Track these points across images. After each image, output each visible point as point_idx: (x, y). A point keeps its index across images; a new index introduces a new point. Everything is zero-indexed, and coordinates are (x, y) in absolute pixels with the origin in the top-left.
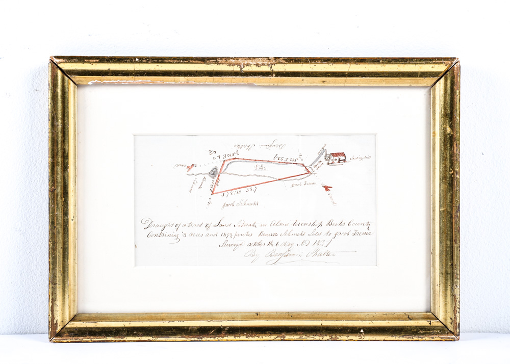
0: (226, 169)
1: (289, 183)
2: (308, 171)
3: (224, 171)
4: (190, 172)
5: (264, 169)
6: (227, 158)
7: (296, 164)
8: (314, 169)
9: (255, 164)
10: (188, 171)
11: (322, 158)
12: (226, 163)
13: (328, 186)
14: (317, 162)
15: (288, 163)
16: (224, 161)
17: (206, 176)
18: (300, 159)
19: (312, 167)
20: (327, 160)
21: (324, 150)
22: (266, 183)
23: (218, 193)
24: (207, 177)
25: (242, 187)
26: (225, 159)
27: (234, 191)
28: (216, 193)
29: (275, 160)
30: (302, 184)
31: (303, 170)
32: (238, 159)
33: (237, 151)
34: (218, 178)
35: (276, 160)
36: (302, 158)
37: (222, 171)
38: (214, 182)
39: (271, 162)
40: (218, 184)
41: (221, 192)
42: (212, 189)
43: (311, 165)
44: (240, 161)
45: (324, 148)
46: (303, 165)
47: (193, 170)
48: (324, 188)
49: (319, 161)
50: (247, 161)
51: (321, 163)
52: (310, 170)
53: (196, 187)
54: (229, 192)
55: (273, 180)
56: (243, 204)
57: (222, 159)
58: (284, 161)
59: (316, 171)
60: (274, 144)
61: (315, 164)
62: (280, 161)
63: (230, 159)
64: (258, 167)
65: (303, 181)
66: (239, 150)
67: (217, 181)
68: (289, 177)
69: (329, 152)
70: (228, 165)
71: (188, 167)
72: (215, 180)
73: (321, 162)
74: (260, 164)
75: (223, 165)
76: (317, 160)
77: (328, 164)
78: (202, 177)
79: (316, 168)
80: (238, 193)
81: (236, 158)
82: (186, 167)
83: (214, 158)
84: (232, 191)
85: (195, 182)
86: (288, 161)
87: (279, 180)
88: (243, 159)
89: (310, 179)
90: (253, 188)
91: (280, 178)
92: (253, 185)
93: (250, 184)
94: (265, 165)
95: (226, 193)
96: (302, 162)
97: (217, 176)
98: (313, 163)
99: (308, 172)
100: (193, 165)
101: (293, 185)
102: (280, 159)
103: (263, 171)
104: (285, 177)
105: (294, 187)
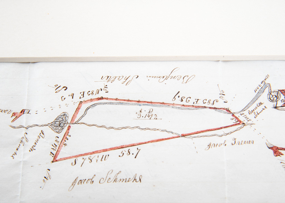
0: (82, 116)
1: (202, 141)
2: (239, 120)
3: (79, 120)
4: (16, 123)
5: (154, 117)
6: (87, 97)
7: (215, 108)
8: (248, 116)
9: (137, 108)
10: (13, 121)
11: (264, 98)
12: (84, 107)
13: (279, 146)
14: (254, 105)
15: (199, 107)
16: (81, 102)
17: (44, 129)
18: (221, 101)
19: (246, 113)
20: (272, 101)
21: (265, 85)
22: (158, 141)
23: (65, 159)
24: (48, 130)
25: (111, 149)
26: (82, 100)
27: (96, 155)
28: (61, 160)
29: (175, 102)
30: (228, 144)
31: (228, 120)
32: (107, 99)
33: (106, 87)
34: (67, 133)
35: (178, 101)
36: (225, 98)
37: (76, 120)
38: (60, 140)
39: (168, 105)
40: (67, 142)
41: (70, 158)
42: (54, 152)
43: (243, 110)
44: (110, 103)
45: (266, 82)
46: (228, 110)
47: (23, 120)
48: (271, 151)
49: (258, 102)
50: (122, 104)
51: (262, 107)
52: (242, 118)
53: (24, 150)
54: (87, 157)
55: (171, 135)
56: (112, 179)
57: (76, 99)
58: (192, 104)
59: (254, 120)
60: (173, 75)
61: (251, 109)
62: (184, 103)
63: (91, 100)
64: (143, 114)
65: (229, 139)
66: (109, 84)
67: (65, 138)
68: (202, 132)
69: (275, 88)
70: (88, 109)
71: (14, 114)
72: (61, 135)
73: (261, 104)
74: (146, 108)
75: (78, 109)
76: (253, 101)
77: (276, 107)
78: (38, 130)
79: (253, 115)
80: (104, 158)
81: (102, 98)
82: (11, 114)
83: (63, 98)
84: (93, 156)
85: (24, 140)
86: (200, 103)
87: (183, 136)
88: (116, 99)
89: (243, 134)
90: (133, 150)
91: (185, 133)
92: (133, 145)
93: (128, 144)
94: (157, 110)
95: (80, 160)
96: (226, 106)
97: (66, 129)
98: (248, 106)
99: (239, 122)
100: (23, 112)
101: (209, 146)
102: (184, 100)
103: (153, 121)
104: (196, 131)
105: (213, 149)
